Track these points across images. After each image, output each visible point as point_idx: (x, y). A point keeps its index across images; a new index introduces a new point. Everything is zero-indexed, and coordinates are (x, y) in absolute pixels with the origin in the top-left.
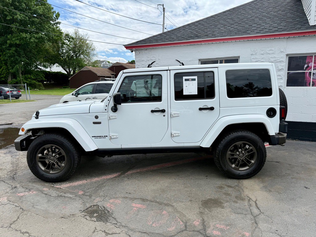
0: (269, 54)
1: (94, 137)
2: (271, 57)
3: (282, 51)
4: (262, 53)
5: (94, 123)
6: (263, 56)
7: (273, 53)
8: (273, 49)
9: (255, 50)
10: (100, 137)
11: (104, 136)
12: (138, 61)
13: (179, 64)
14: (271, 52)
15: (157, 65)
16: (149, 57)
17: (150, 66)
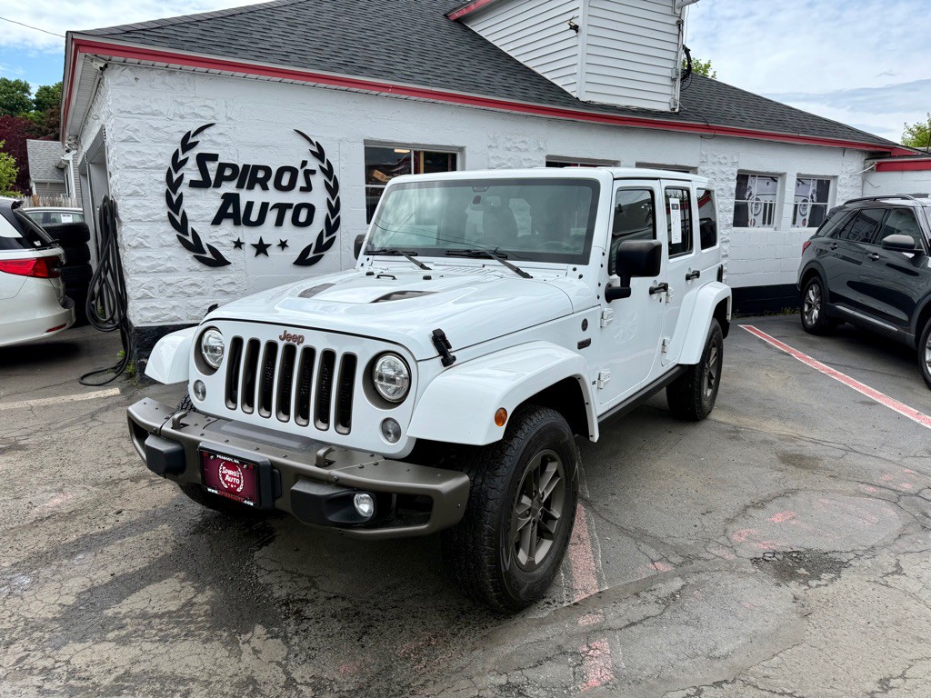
5: (580, 345)
9: (496, 136)
12: (129, 112)
13: (307, 147)
14: (523, 146)
15: (220, 139)
16: (182, 104)
17: (191, 140)
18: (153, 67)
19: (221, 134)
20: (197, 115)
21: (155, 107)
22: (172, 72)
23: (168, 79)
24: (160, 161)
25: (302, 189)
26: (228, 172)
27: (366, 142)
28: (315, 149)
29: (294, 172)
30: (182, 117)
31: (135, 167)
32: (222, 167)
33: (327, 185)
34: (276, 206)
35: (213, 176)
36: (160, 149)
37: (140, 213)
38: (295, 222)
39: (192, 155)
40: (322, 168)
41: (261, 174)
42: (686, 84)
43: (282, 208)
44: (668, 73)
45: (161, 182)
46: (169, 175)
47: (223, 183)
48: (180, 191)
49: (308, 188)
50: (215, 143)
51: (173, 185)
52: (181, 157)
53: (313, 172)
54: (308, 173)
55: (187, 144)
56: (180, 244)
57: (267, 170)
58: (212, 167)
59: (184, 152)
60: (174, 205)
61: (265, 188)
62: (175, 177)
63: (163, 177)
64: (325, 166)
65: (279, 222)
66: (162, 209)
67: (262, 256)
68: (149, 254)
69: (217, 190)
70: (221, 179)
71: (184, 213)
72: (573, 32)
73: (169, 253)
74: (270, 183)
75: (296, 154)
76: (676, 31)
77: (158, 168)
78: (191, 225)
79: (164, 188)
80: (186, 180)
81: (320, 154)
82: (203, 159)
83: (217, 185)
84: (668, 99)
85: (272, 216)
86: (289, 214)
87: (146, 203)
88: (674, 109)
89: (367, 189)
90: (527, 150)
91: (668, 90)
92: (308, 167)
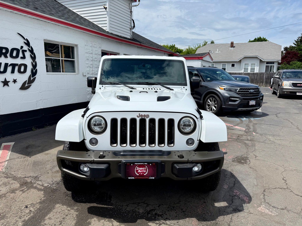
3: (100, 46)
8: (96, 44)
13: (23, 41)
25: (21, 58)
27: (45, 40)
28: (26, 42)
29: (18, 50)
33: (31, 56)
34: (11, 65)
38: (19, 71)
40: (29, 49)
41: (4, 51)
43: (14, 66)
44: (129, 26)
49: (24, 57)
53: (26, 51)
54: (24, 51)
57: (7, 49)
61: (6, 57)
64: (30, 49)
65: (13, 72)
67: (6, 86)
72: (104, 10)
74: (8, 55)
75: (19, 43)
76: (130, 14)
81: (28, 44)
84: (129, 35)
85: (9, 69)
86: (17, 68)
88: (131, 38)
89: (46, 58)
90: (96, 47)
91: (129, 32)
92: (23, 49)
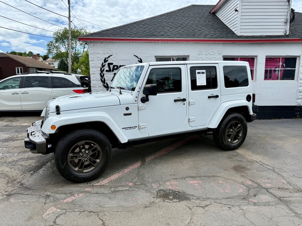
0: (211, 54)
1: (125, 129)
2: (212, 57)
3: (220, 53)
4: (206, 53)
5: (125, 115)
6: (207, 56)
7: (214, 54)
8: (214, 51)
9: (201, 51)
10: (130, 128)
11: (134, 127)
12: (92, 54)
13: (137, 59)
14: (212, 53)
15: (114, 59)
16: (105, 51)
17: (106, 60)
18: (97, 42)
19: (114, 57)
20: (108, 53)
21: (98, 52)
22: (102, 43)
23: (101, 45)
24: (99, 65)
26: (116, 67)
27: (155, 57)
28: (140, 60)
30: (104, 54)
31: (93, 67)
32: (114, 66)
35: (112, 69)
36: (99, 62)
37: (94, 78)
39: (107, 63)
42: (292, 23)
44: (284, 20)
45: (99, 71)
46: (101, 69)
47: (114, 70)
48: (103, 73)
50: (113, 60)
51: (102, 71)
52: (104, 64)
55: (105, 61)
56: (103, 86)
58: (111, 66)
59: (105, 63)
60: (102, 76)
62: (102, 69)
63: (99, 69)
66: (99, 78)
68: (96, 89)
69: (113, 72)
70: (114, 69)
71: (104, 78)
73: (101, 89)
75: (134, 62)
76: (287, 4)
77: (99, 67)
78: (106, 81)
79: (100, 72)
80: (105, 70)
82: (109, 64)
83: (113, 71)
84: (283, 30)
87: (96, 76)
88: (286, 34)
91: (283, 27)
